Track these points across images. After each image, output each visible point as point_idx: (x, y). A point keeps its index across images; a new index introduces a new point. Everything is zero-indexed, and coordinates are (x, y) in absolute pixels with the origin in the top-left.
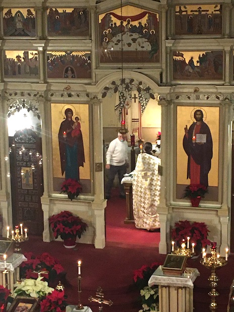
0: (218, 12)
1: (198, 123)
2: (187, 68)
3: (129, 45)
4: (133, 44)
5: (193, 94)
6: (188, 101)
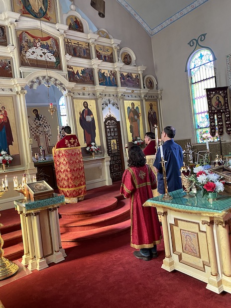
0: (87, 47)
1: (86, 109)
2: (75, 76)
3: (41, 56)
4: (43, 56)
5: (81, 92)
6: (79, 96)
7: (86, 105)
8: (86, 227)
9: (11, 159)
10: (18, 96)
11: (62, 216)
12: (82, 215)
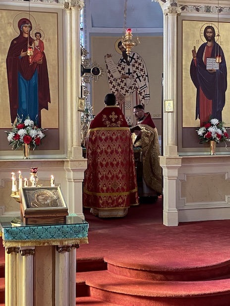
1: (209, 44)
5: (203, 5)
6: (196, 14)
7: (210, 34)
8: (144, 301)
9: (41, 135)
10: (68, 12)
11: (108, 266)
12: (145, 274)
